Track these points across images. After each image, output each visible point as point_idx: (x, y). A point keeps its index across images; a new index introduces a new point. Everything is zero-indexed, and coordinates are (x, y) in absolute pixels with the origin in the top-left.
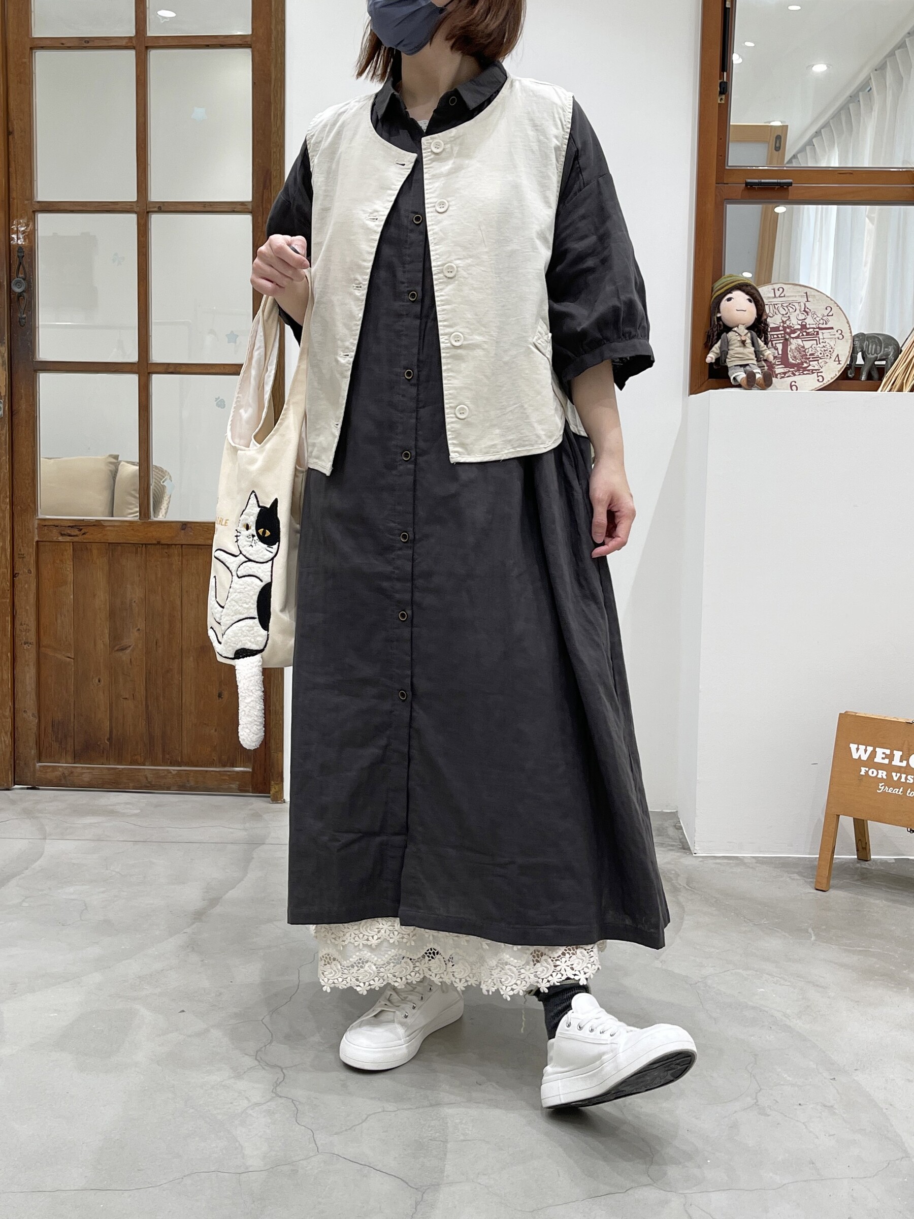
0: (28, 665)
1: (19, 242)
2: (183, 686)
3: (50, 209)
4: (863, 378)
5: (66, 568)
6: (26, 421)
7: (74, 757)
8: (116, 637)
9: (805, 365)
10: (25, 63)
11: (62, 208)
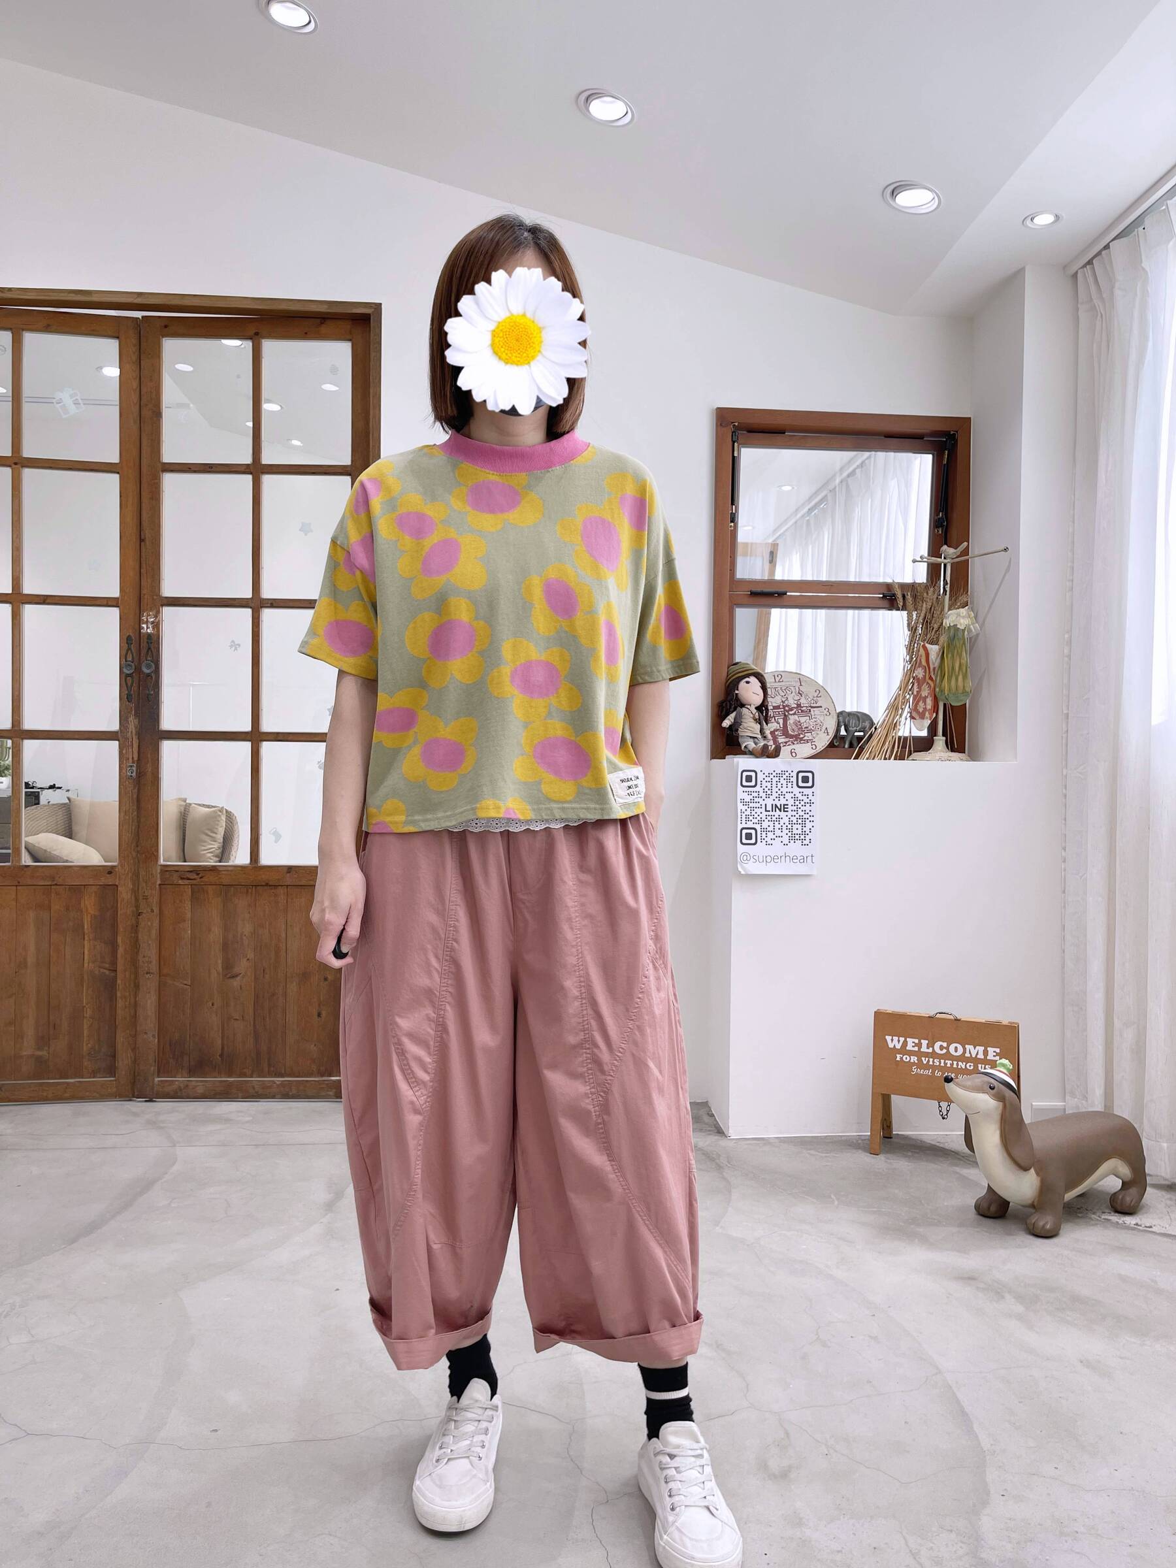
0: (149, 992)
1: (149, 631)
2: (287, 1008)
3: (176, 603)
4: (846, 746)
5: (184, 907)
6: (152, 782)
7: (190, 1072)
8: (228, 966)
9: (802, 736)
10: (157, 483)
11: (186, 603)
